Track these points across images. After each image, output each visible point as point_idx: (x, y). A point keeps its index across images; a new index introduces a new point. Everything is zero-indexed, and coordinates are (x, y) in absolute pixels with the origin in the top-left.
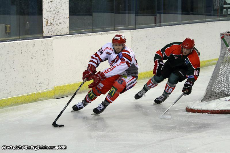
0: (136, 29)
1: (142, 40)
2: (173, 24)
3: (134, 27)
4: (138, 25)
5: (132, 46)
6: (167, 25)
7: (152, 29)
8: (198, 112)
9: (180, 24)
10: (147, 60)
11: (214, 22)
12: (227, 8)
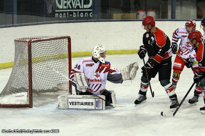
2: (5, 27)
11: (45, 25)
12: (59, 13)
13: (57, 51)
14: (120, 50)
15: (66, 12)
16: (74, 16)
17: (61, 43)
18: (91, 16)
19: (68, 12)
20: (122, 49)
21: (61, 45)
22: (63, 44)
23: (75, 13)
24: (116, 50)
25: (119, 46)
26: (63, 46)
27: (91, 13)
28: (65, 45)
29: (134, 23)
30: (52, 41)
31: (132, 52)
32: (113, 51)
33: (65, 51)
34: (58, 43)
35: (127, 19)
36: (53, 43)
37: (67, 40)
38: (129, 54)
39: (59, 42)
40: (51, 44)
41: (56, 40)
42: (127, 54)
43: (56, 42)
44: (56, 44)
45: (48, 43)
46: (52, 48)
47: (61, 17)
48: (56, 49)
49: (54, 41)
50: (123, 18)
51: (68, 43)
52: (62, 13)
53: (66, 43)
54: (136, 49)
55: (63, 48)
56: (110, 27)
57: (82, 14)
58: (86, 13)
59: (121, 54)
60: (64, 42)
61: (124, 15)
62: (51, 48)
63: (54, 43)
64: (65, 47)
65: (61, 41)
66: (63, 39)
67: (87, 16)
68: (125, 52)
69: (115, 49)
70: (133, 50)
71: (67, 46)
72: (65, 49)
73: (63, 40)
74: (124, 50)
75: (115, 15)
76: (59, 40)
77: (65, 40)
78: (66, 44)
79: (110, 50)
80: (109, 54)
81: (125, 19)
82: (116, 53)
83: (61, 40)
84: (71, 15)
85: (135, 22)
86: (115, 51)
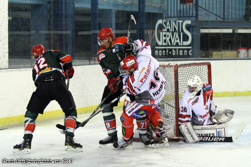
1: (78, 77)
10: (83, 96)
12: (158, 50)
14: (221, 91)
15: (165, 50)
16: (174, 54)
17: (200, 71)
18: (191, 54)
19: (167, 50)
20: (223, 91)
21: (200, 73)
22: (202, 72)
23: (174, 50)
25: (220, 88)
26: (202, 74)
27: (191, 51)
28: (204, 73)
29: (236, 62)
31: (234, 94)
33: (205, 80)
34: (196, 71)
35: (228, 57)
37: (207, 67)
38: (231, 96)
39: (198, 70)
40: (189, 72)
42: (229, 96)
47: (160, 55)
50: (223, 57)
51: (207, 71)
52: (162, 50)
53: (206, 70)
55: (202, 77)
57: (181, 52)
58: (185, 51)
59: (222, 96)
60: (204, 69)
61: (225, 54)
63: (192, 71)
64: (204, 75)
65: (199, 69)
67: (187, 54)
68: (227, 94)
70: (235, 91)
71: (206, 74)
72: (204, 77)
73: (201, 68)
74: (225, 92)
75: (215, 53)
77: (204, 67)
78: (206, 72)
81: (226, 57)
82: (217, 95)
84: (170, 53)
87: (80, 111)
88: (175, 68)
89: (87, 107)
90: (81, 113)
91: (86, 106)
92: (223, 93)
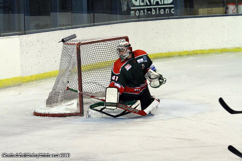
0: (25, 34)
1: (33, 44)
2: (71, 28)
3: (23, 32)
4: (28, 30)
5: (21, 50)
6: (63, 29)
7: (45, 33)
8: (40, 116)
9: (79, 28)
10: (40, 63)
11: (119, 24)
12: (135, 10)
13: (114, 54)
14: (208, 49)
15: (143, 9)
16: (153, 14)
18: (173, 13)
19: (146, 9)
20: (210, 48)
23: (153, 9)
24: (203, 50)
25: (206, 45)
27: (173, 9)
29: (223, 19)
30: (108, 42)
31: (221, 51)
32: (199, 51)
35: (215, 14)
36: (109, 44)
37: (125, 40)
38: (218, 53)
39: (116, 43)
40: (107, 46)
41: (112, 41)
42: (216, 53)
43: (112, 43)
44: (113, 46)
45: (103, 45)
46: (109, 50)
47: (137, 15)
48: (113, 51)
49: (110, 42)
50: (210, 13)
52: (139, 10)
54: (226, 47)
56: (196, 24)
57: (162, 11)
58: (167, 10)
59: (208, 54)
61: (212, 10)
62: (107, 50)
63: (111, 45)
66: (121, 40)
67: (169, 13)
68: (214, 51)
69: (201, 49)
70: (223, 48)
74: (212, 49)
75: (201, 11)
76: (116, 41)
79: (196, 49)
80: (195, 54)
81: (213, 14)
82: (203, 53)
83: (118, 40)
84: (149, 12)
85: (224, 17)
86: (201, 50)
87: (36, 78)
88: (77, 47)
89: (45, 73)
90: (37, 80)
91: (43, 72)
92: (210, 50)
